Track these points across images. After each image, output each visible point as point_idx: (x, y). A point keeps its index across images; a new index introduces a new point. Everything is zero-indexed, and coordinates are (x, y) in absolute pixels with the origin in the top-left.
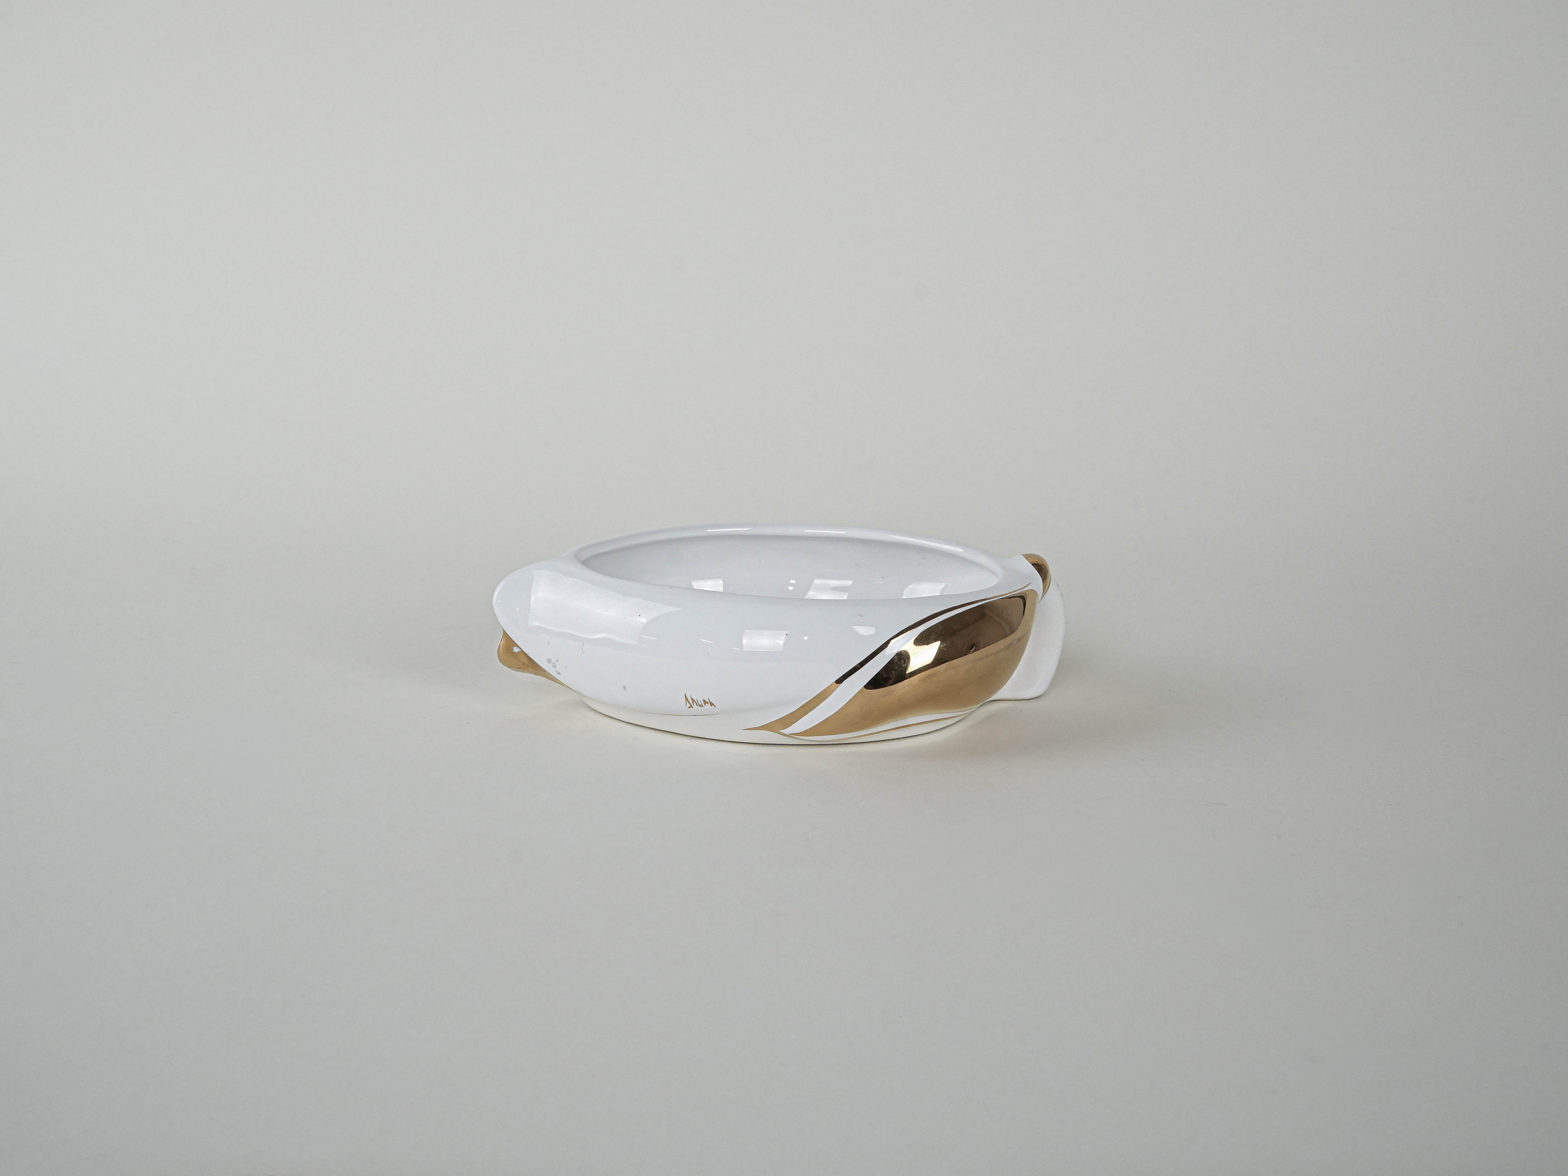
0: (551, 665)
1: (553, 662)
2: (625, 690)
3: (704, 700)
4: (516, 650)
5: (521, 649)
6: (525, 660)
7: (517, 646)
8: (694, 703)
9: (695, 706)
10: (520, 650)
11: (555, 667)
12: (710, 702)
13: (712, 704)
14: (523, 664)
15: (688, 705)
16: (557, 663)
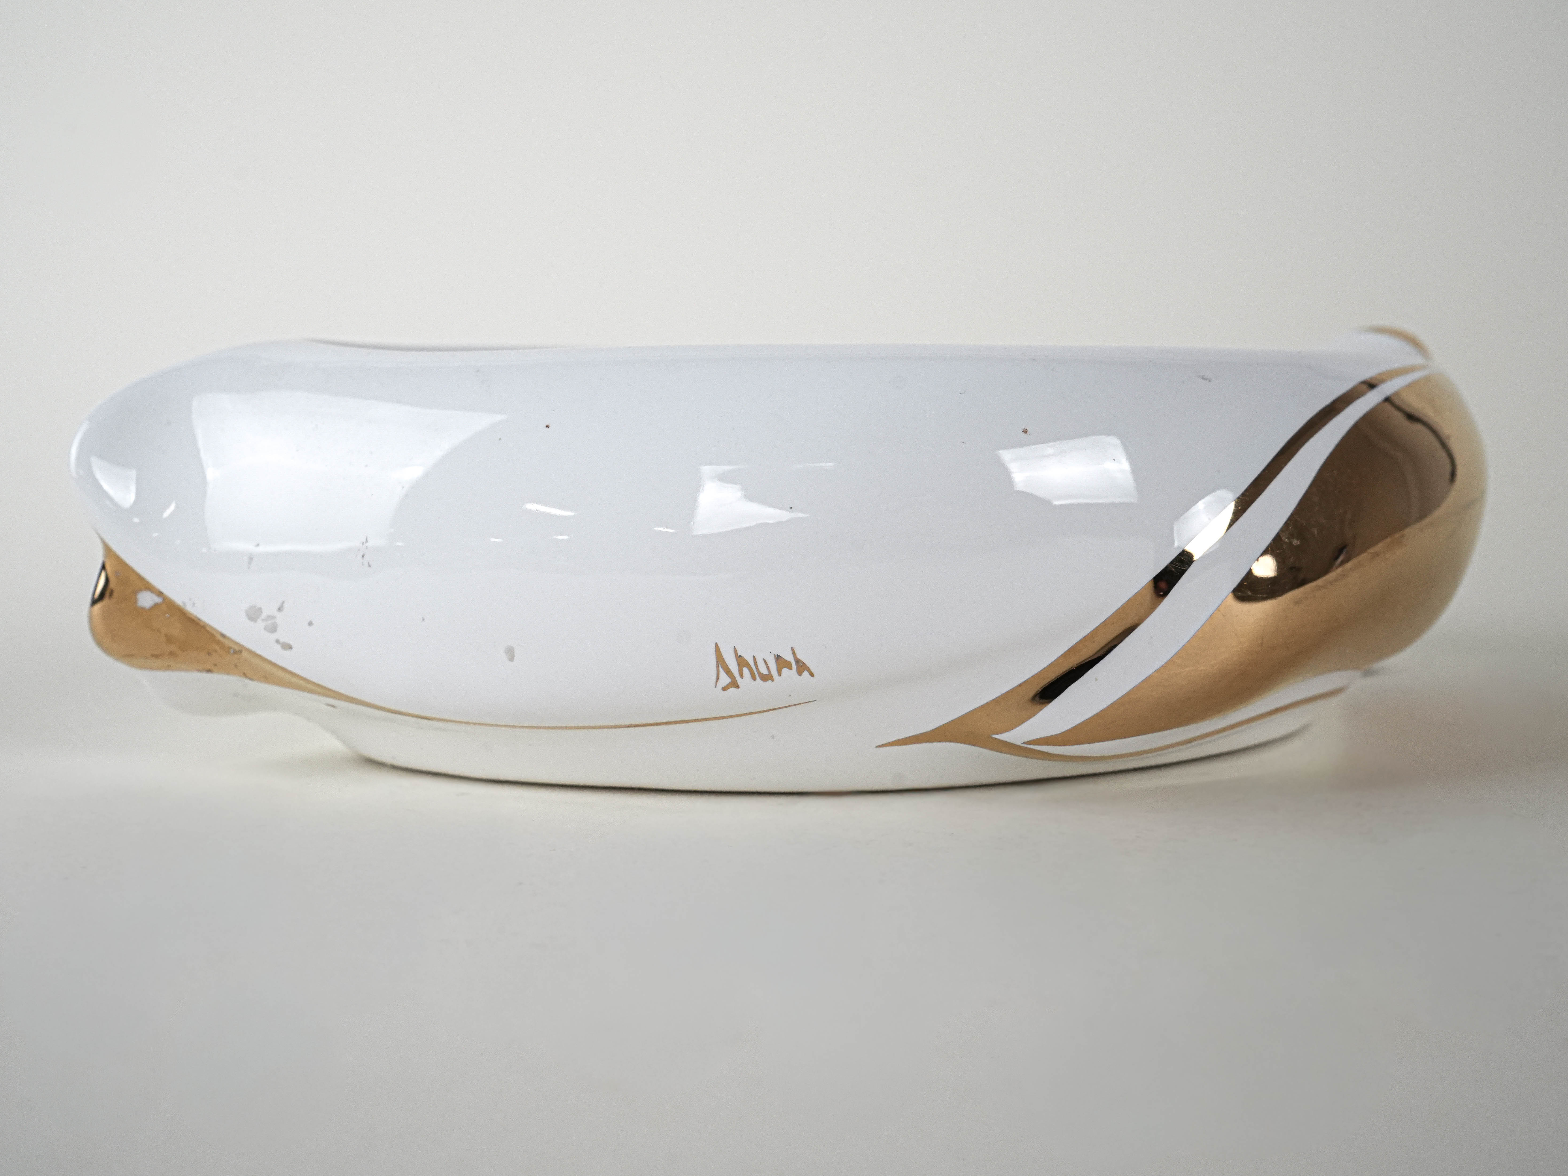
0: (260, 624)
1: (265, 614)
2: (512, 659)
3: (778, 658)
4: (146, 600)
5: (160, 594)
6: (176, 630)
7: (149, 587)
8: (745, 671)
9: (746, 681)
10: (158, 600)
11: (273, 629)
12: (798, 661)
13: (802, 667)
14: (169, 639)
15: (725, 680)
16: (280, 618)
